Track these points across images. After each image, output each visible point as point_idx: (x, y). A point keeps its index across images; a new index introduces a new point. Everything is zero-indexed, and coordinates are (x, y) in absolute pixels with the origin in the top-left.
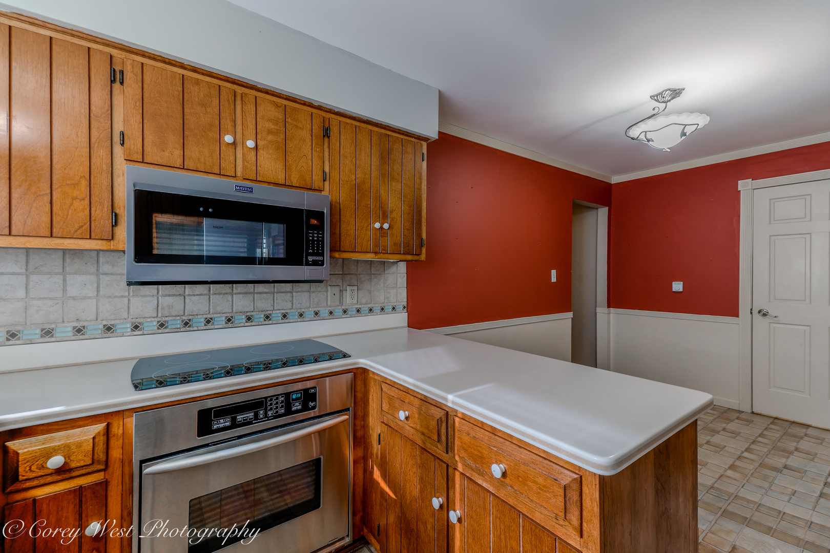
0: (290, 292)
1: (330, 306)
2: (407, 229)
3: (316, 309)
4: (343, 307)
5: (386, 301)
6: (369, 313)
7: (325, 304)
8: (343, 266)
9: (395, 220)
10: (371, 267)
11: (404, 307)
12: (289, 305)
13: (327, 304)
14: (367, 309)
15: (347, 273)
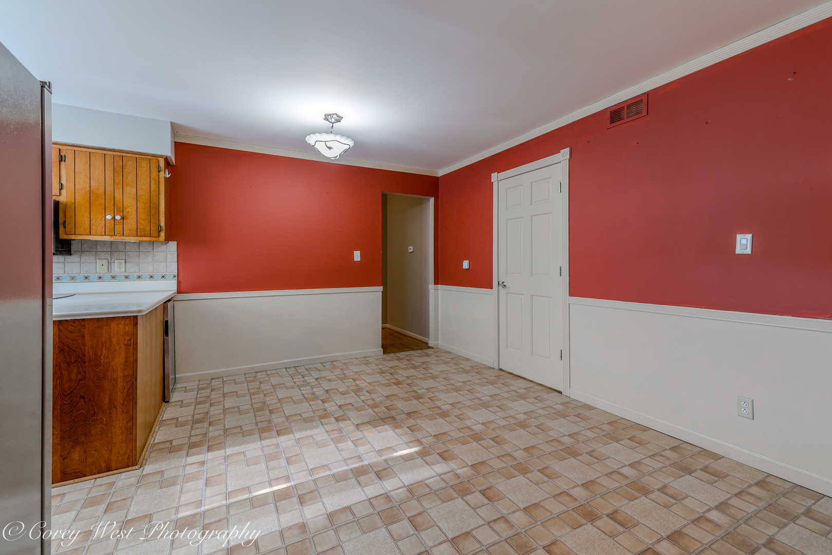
0: (63, 263)
1: (99, 273)
2: (144, 220)
3: (86, 275)
4: (111, 274)
5: (155, 271)
6: (137, 279)
7: (94, 271)
8: (111, 245)
9: (130, 213)
10: (139, 246)
11: (175, 276)
12: (62, 271)
13: (96, 272)
14: (136, 276)
15: (115, 250)
